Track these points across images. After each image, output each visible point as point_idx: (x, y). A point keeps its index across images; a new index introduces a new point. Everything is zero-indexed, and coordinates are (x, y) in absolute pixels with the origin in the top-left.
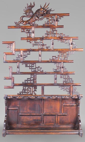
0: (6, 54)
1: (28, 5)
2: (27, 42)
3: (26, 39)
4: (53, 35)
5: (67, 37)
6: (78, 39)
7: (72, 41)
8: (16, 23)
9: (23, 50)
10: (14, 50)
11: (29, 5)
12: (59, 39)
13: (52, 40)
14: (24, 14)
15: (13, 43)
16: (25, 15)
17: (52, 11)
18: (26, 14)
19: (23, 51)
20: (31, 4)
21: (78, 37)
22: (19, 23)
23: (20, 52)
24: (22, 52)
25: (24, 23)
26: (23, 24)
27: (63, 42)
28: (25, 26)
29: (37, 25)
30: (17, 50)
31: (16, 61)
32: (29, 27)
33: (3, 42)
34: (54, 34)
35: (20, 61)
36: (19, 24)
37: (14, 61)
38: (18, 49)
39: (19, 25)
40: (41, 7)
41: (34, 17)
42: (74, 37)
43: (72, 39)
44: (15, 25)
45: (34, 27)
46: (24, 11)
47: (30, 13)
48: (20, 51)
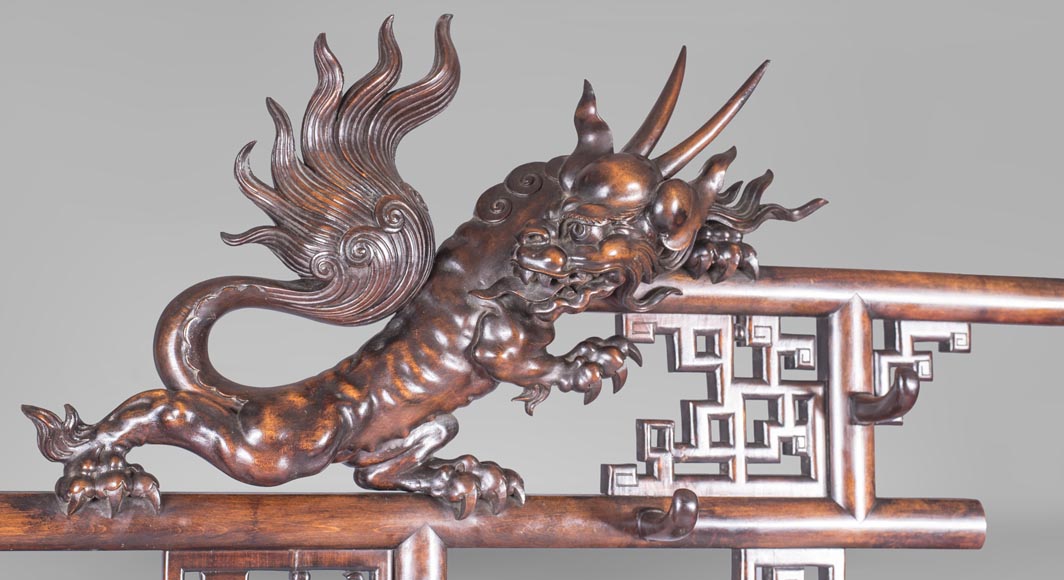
1: (325, 64)
8: (53, 433)
11: (357, 61)
14: (245, 238)
16: (265, 264)
17: (783, 214)
18: (290, 253)
20: (389, 53)
22: (132, 442)
25: (237, 439)
26: (216, 458)
28: (255, 501)
29: (509, 475)
32: (332, 529)
36: (134, 456)
39: (134, 474)
40: (585, 123)
41: (452, 330)
44: (44, 476)
45: (450, 523)
46: (246, 182)
47: (381, 228)
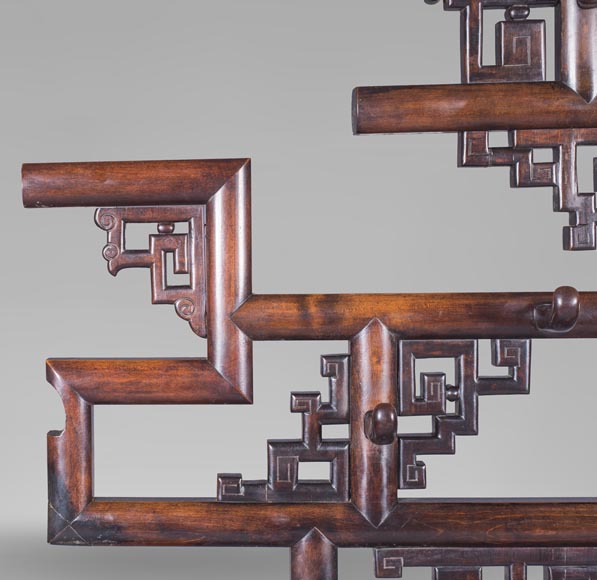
0: (87, 381)
2: (473, 162)
3: (448, 107)
9: (398, 319)
10: (235, 320)
15: (218, 199)
19: (398, 334)
23: (341, 347)
24: (373, 348)
30: (292, 311)
31: (280, 516)
33: (39, 178)
35: (338, 513)
37: (235, 518)
38: (300, 299)
48: (351, 337)
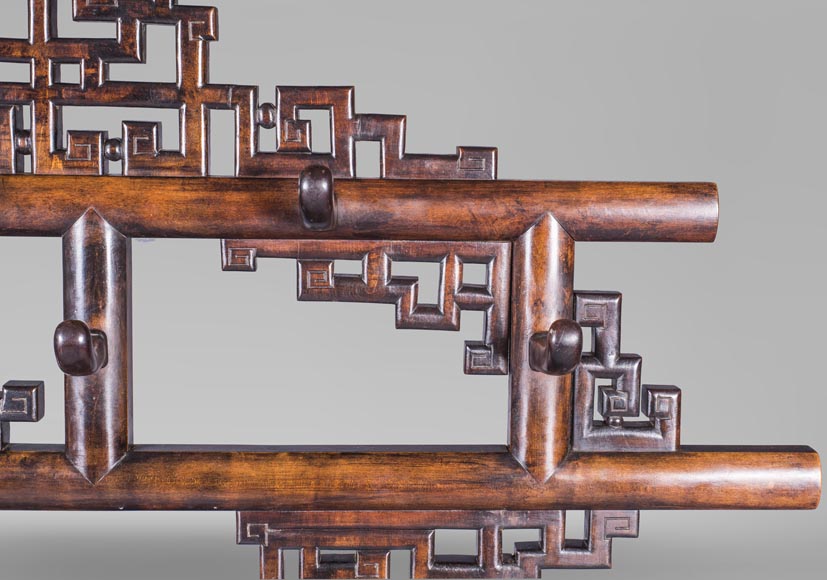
4: (110, 120)
5: (457, 171)
6: (704, 233)
7: (568, 270)
12: (256, 222)
13: (94, 250)
21: (704, 191)
27: (348, 290)
34: (141, 94)
42: (614, 190)
43: (575, 234)
